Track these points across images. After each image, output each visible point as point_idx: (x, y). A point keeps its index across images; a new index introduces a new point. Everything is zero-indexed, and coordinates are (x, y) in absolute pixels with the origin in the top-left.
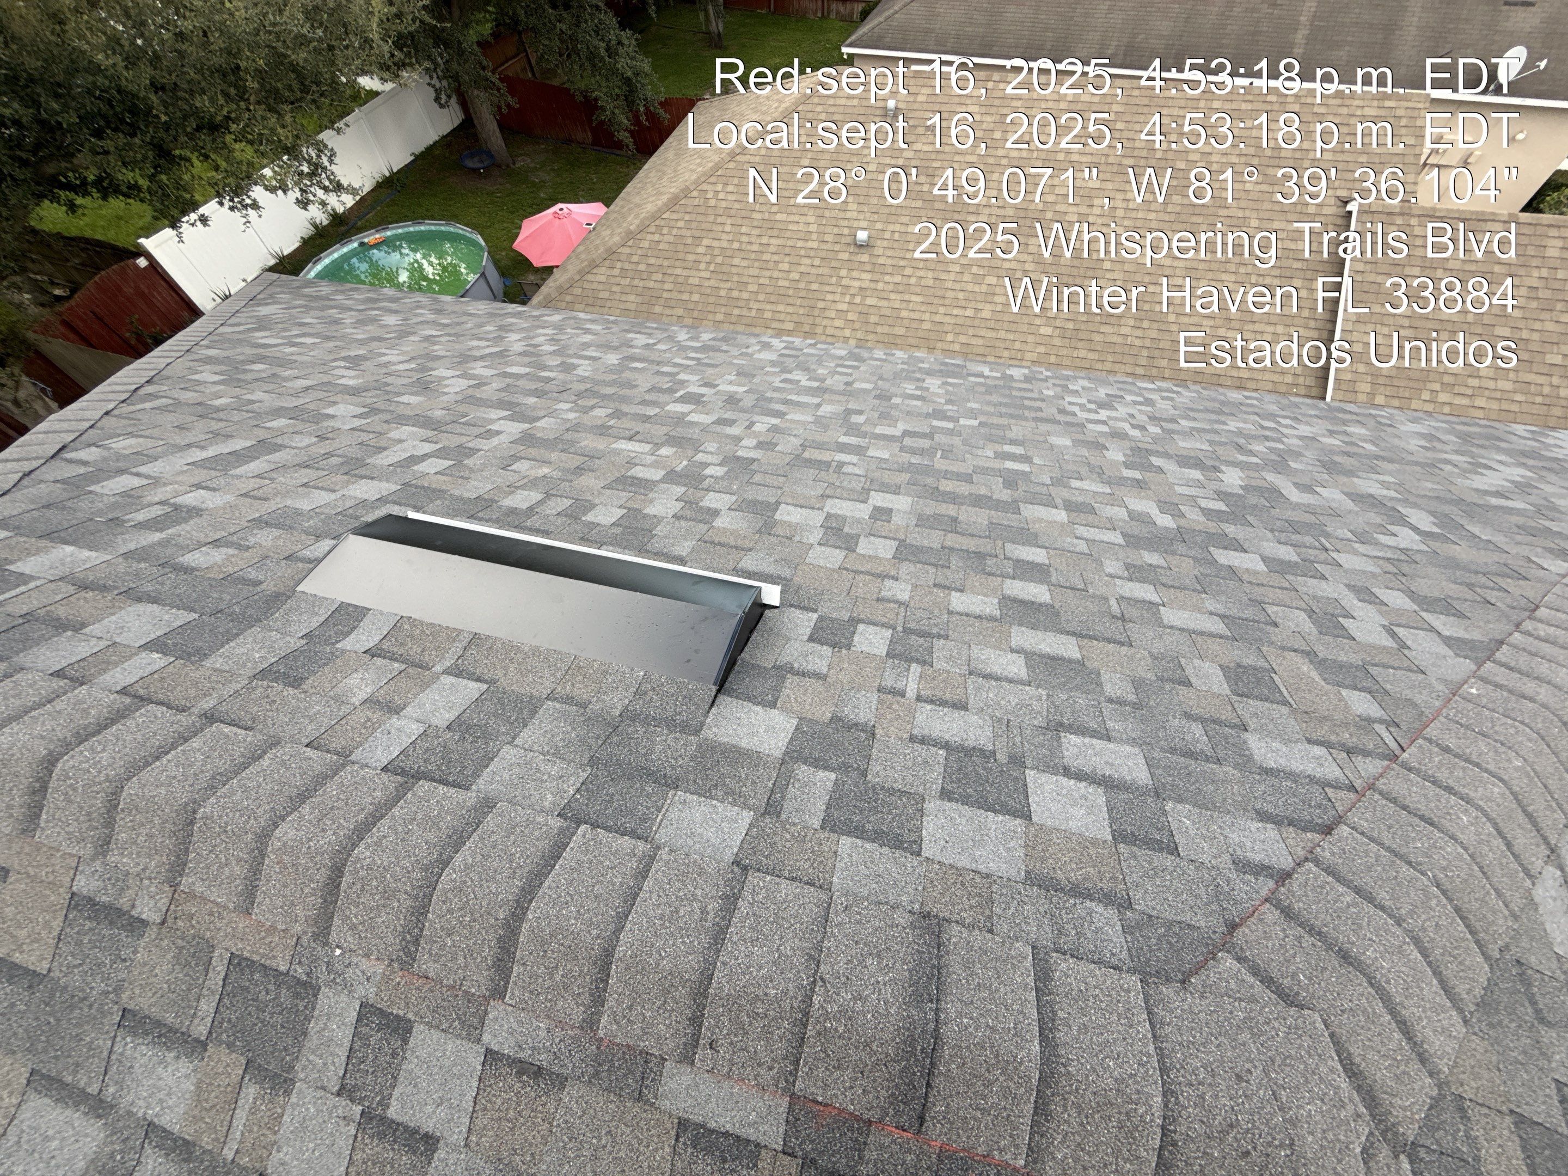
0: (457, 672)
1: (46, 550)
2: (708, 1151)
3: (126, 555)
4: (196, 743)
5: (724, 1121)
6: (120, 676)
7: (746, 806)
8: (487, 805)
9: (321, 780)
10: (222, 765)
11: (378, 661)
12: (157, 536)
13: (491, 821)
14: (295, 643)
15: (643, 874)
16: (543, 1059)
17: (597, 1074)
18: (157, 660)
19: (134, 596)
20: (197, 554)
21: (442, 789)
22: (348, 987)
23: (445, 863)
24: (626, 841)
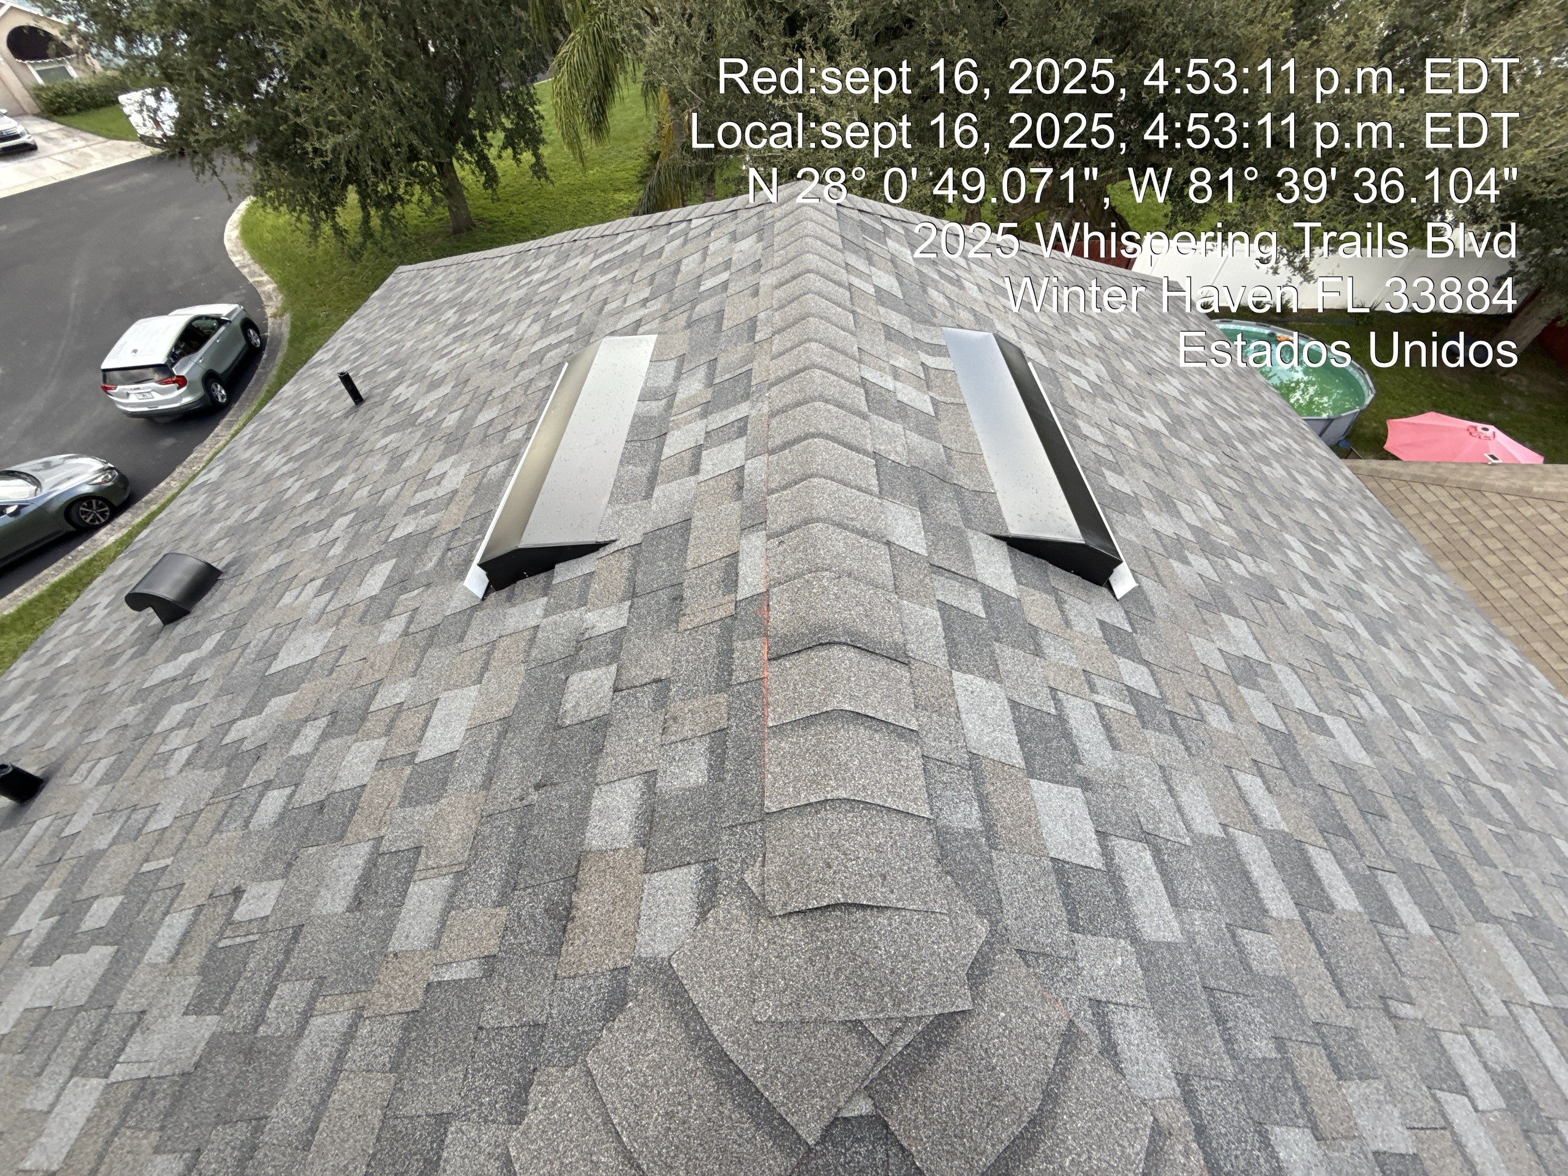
0: (935, 403)
1: (902, 245)
2: (726, 572)
3: (918, 270)
4: (839, 310)
5: (743, 569)
6: (856, 281)
7: (930, 553)
8: (865, 417)
9: (843, 352)
10: (834, 319)
11: (920, 368)
12: (936, 277)
13: (857, 419)
14: (910, 334)
15: (860, 489)
16: (747, 486)
17: (748, 507)
18: (872, 290)
19: (899, 277)
20: (936, 293)
21: (863, 398)
22: (752, 407)
23: (827, 401)
24: (874, 482)
